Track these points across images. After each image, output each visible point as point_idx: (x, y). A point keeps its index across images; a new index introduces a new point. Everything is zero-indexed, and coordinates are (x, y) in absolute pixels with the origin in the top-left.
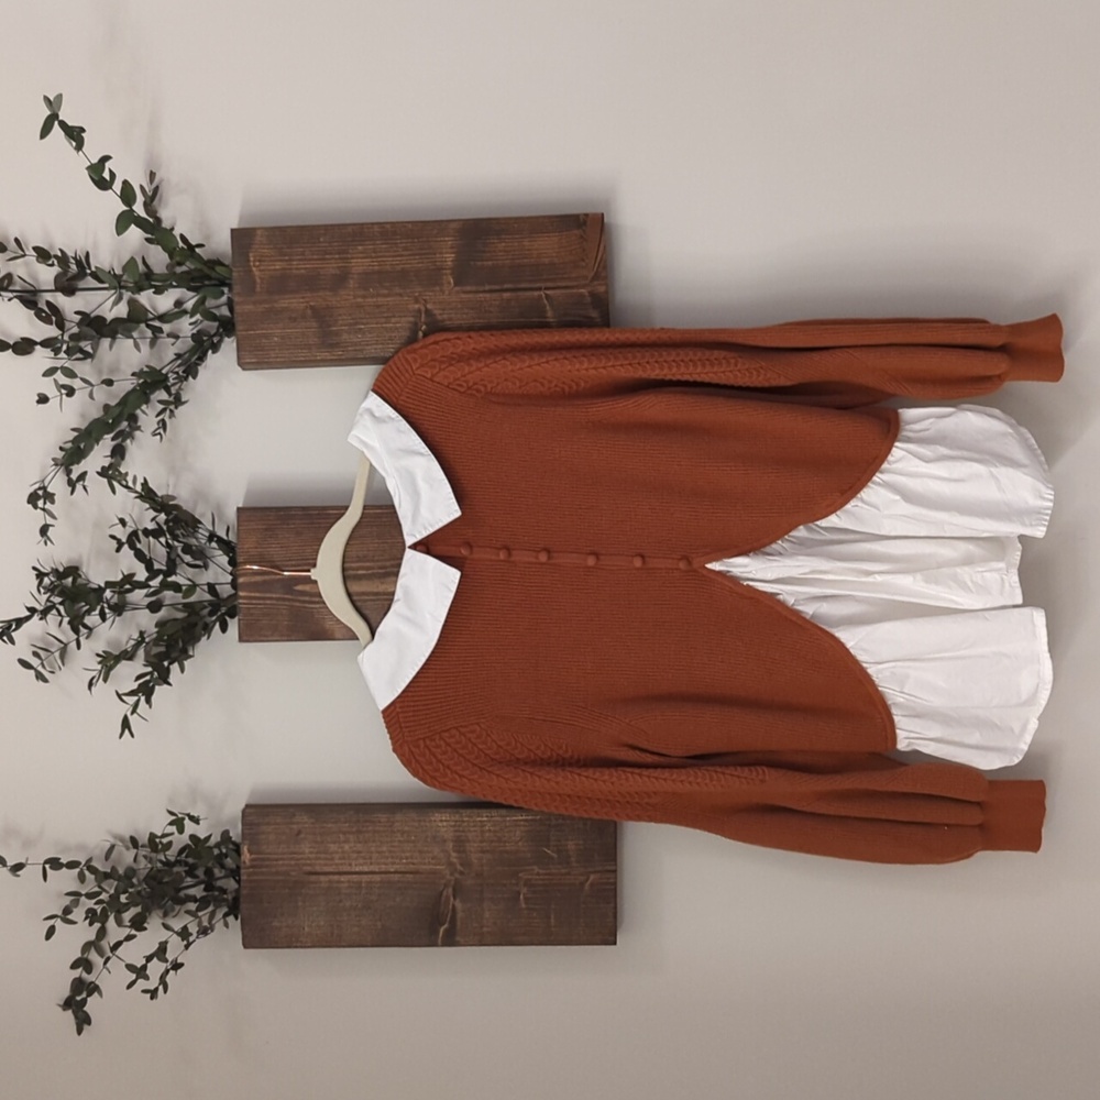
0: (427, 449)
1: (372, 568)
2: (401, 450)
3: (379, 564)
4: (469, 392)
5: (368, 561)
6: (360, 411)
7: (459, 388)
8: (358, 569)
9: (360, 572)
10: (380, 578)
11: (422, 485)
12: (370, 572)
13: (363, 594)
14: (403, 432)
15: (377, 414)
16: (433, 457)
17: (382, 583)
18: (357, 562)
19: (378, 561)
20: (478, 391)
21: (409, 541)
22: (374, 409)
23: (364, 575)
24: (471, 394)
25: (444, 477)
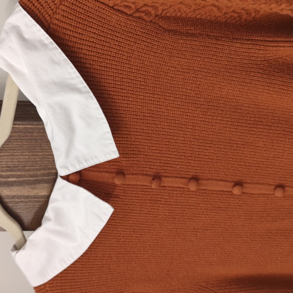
0: (85, 84)
1: (25, 176)
2: (55, 84)
3: (30, 173)
4: (137, 15)
5: (19, 170)
6: (6, 27)
7: (126, 10)
8: (8, 177)
9: (10, 179)
10: (30, 184)
11: (78, 123)
12: (21, 179)
13: (14, 197)
14: (58, 63)
15: (27, 36)
16: (92, 94)
17: (34, 189)
18: (7, 171)
19: (28, 170)
20: (148, 13)
21: (62, 172)
22: (23, 28)
23: (15, 182)
24: (140, 18)
25: (103, 116)
